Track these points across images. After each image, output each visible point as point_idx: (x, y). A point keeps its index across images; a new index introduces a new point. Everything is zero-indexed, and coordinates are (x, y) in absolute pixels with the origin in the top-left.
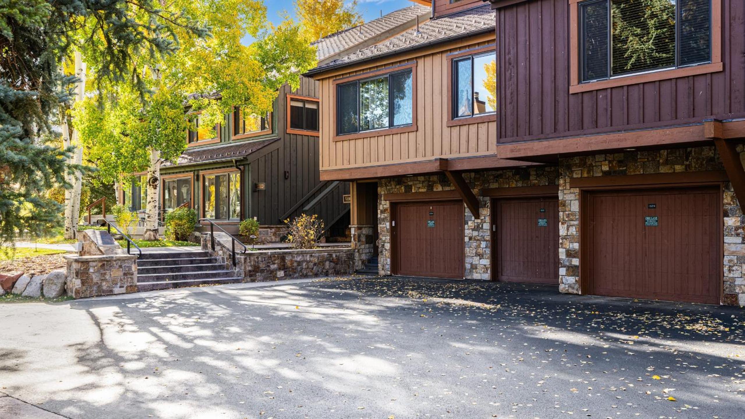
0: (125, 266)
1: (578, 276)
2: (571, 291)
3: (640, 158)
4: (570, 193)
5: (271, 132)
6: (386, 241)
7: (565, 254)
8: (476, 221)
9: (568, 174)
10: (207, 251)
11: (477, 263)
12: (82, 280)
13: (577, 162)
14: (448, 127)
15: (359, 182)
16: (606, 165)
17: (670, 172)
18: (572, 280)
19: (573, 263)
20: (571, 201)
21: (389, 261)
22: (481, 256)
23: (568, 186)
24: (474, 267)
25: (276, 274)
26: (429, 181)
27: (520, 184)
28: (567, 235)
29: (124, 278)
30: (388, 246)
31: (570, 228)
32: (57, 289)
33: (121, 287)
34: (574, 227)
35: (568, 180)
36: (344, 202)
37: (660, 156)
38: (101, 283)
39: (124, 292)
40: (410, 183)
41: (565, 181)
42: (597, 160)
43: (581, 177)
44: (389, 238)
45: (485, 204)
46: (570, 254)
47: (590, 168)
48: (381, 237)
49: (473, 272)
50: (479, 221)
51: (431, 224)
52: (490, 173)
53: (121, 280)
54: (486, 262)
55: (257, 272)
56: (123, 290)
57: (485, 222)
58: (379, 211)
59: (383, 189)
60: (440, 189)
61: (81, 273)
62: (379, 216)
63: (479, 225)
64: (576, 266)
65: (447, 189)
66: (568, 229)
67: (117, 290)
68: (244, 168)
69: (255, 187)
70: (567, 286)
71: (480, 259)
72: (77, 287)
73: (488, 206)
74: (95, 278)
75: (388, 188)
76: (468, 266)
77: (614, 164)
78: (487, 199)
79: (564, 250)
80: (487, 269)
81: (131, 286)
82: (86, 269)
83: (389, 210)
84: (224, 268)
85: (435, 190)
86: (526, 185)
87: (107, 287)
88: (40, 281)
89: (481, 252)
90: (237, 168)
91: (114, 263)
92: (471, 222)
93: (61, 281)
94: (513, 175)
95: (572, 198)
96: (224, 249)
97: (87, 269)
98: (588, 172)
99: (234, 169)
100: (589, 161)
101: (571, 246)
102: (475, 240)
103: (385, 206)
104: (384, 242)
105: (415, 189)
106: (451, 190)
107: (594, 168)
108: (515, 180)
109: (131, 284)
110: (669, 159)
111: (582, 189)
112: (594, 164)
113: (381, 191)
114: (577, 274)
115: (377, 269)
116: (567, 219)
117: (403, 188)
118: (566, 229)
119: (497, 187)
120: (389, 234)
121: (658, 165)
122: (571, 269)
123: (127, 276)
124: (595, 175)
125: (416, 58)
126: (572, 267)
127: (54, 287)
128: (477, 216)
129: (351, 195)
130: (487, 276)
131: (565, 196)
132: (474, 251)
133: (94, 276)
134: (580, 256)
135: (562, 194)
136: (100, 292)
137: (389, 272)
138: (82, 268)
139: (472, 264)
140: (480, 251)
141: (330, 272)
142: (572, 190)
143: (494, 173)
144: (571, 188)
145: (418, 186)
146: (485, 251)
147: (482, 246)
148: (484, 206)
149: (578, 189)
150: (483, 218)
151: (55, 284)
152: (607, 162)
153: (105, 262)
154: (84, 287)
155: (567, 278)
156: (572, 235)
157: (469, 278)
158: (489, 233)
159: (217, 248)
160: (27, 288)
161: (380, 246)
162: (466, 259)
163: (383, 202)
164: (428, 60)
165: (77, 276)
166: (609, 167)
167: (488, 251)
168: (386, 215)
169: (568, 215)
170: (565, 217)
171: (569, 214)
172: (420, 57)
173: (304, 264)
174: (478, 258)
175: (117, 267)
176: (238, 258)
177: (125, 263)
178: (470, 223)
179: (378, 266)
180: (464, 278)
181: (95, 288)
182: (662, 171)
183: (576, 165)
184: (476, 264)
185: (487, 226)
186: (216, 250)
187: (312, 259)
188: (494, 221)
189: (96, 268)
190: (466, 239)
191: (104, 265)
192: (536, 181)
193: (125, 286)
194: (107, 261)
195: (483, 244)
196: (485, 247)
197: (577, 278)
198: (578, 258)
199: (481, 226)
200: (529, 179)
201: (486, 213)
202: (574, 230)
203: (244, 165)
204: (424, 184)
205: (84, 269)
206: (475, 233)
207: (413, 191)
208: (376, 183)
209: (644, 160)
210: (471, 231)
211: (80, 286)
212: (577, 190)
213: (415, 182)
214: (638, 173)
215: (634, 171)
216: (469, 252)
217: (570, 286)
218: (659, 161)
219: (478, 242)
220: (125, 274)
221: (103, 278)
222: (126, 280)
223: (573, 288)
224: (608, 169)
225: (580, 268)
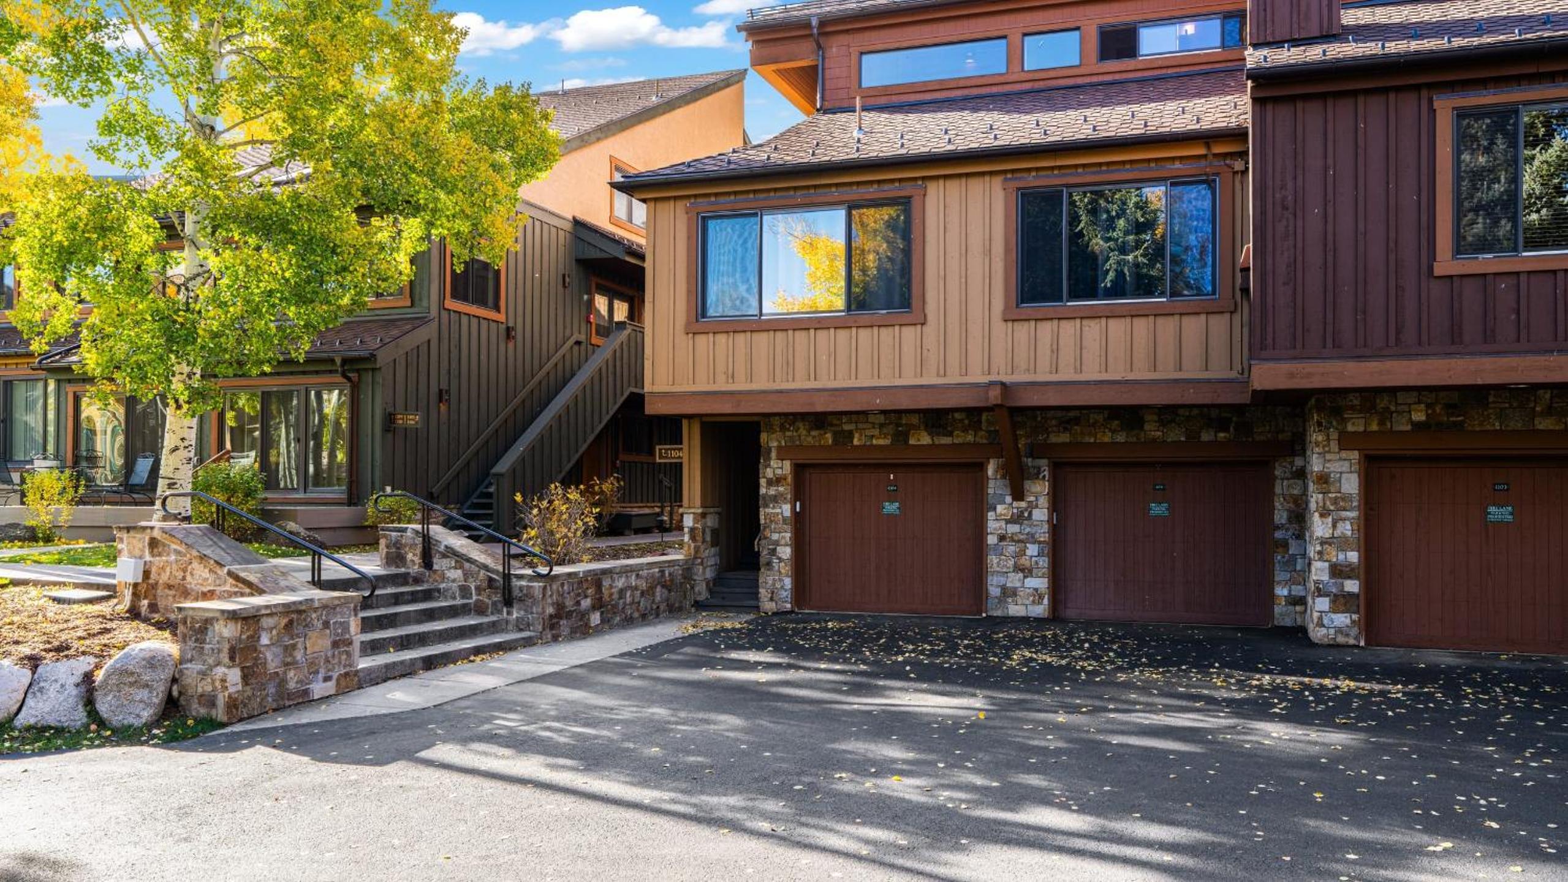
0: (335, 623)
1: (1357, 612)
2: (1341, 639)
3: (1494, 402)
4: (1340, 459)
5: (409, 304)
6: (783, 542)
7: (1327, 571)
8: (1015, 504)
9: (1334, 423)
10: (403, 570)
11: (1018, 584)
12: (242, 669)
13: (1356, 402)
14: (1006, 321)
15: (705, 419)
16: (1421, 411)
17: (1557, 428)
18: (1342, 619)
19: (1347, 589)
20: (1341, 473)
21: (788, 582)
22: (1027, 572)
23: (1334, 445)
24: (1008, 593)
25: (589, 619)
26: (898, 425)
27: (1121, 438)
28: (1333, 537)
29: (333, 656)
30: (785, 552)
31: (1340, 525)
32: (156, 701)
33: (327, 679)
34: (1348, 523)
35: (1334, 435)
36: (658, 460)
37: (1535, 401)
38: (285, 672)
39: (333, 692)
40: (846, 427)
41: (1328, 436)
42: (1399, 401)
43: (1365, 431)
44: (788, 535)
45: (1039, 473)
46: (1338, 571)
47: (1385, 416)
48: (767, 533)
49: (1006, 602)
50: (1023, 504)
51: (891, 508)
52: (1051, 414)
53: (327, 661)
54: (1041, 583)
55: (561, 618)
56: (330, 687)
57: (1037, 507)
58: (763, 482)
59: (774, 436)
60: (925, 439)
61: (242, 649)
62: (763, 491)
63: (1022, 512)
64: (1351, 595)
65: (946, 440)
66: (1334, 526)
67: (319, 689)
68: (359, 376)
69: (389, 419)
70: (1332, 631)
71: (1025, 577)
72: (232, 690)
73: (1044, 477)
74: (272, 660)
75: (788, 434)
76: (994, 591)
77: (1438, 411)
78: (1043, 463)
79: (1327, 564)
80: (1041, 597)
81: (347, 674)
82: (252, 637)
83: (789, 479)
84: (470, 610)
85: (912, 442)
86: (1135, 439)
87: (297, 682)
88: (77, 678)
89: (1027, 564)
90: (344, 376)
91: (314, 616)
92: (1004, 506)
93: (165, 675)
94: (1105, 420)
95: (1344, 469)
96: (467, 565)
97: (255, 638)
98: (1381, 423)
99: (339, 379)
100: (1382, 403)
101: (1341, 556)
102: (1013, 541)
103: (779, 472)
104: (777, 543)
105: (860, 440)
106: (954, 444)
107: (1394, 415)
108: (1110, 430)
109: (348, 669)
110: (1555, 405)
111: (1366, 452)
112: (1393, 408)
113: (771, 441)
114: (1355, 608)
115: (757, 599)
116: (1332, 508)
117: (829, 436)
118: (1330, 525)
119: (1068, 440)
120: (788, 528)
121: (1533, 414)
122: (1342, 600)
123: (338, 647)
124: (1396, 428)
125: (924, 178)
126: (1344, 596)
127: (143, 694)
128: (1018, 495)
129: (685, 445)
130: (1041, 610)
131: (1327, 465)
132: (1011, 563)
133: (269, 656)
134: (1362, 576)
135: (1321, 460)
136: (283, 699)
137: (789, 606)
138: (244, 637)
139: (1004, 589)
140: (1024, 561)
141: (662, 608)
142: (1344, 454)
143: (1059, 414)
144: (1340, 449)
145: (869, 433)
146: (1037, 563)
147: (1029, 552)
148: (1036, 476)
149: (1356, 453)
150: (1032, 499)
151: (146, 686)
152: (1423, 406)
153: (294, 616)
154: (248, 688)
155: (1333, 616)
156: (1344, 537)
157: (998, 613)
158: (1046, 527)
159: (439, 564)
160: (30, 702)
161: (765, 552)
162: (990, 578)
163: (774, 463)
164: (953, 186)
165: (232, 658)
166: (1428, 415)
167: (1044, 562)
168: (781, 489)
169: (1335, 501)
170: (1328, 503)
171: (1336, 498)
172: (936, 178)
173: (628, 594)
174: (1021, 575)
175: (319, 625)
176: (521, 588)
177: (335, 614)
178: (1000, 508)
179: (758, 593)
180: (984, 615)
181: (271, 689)
182: (1541, 427)
183: (1352, 408)
184: (1016, 588)
185: (1041, 514)
186: (435, 567)
187: (639, 582)
188: (1057, 504)
189: (274, 632)
190: (992, 540)
191: (291, 622)
192: (1159, 433)
193: (335, 675)
194: (300, 612)
195: (1032, 550)
196: (1036, 554)
197: (1355, 617)
198: (1357, 578)
199: (1026, 514)
200: (1142, 428)
201: (1039, 490)
202: (1349, 527)
203: (358, 371)
204: (885, 430)
205: (248, 637)
206: (1013, 529)
207: (856, 442)
208: (758, 424)
209: (1503, 405)
210: (1003, 524)
211: (240, 687)
212: (1355, 455)
213: (860, 426)
214: (1489, 427)
215: (1481, 424)
216: (998, 563)
217: (1339, 631)
218: (1534, 408)
219: (1021, 545)
220: (335, 644)
221: (289, 660)
222: (336, 661)
223: (1347, 635)
224: (1424, 418)
225: (1362, 598)
